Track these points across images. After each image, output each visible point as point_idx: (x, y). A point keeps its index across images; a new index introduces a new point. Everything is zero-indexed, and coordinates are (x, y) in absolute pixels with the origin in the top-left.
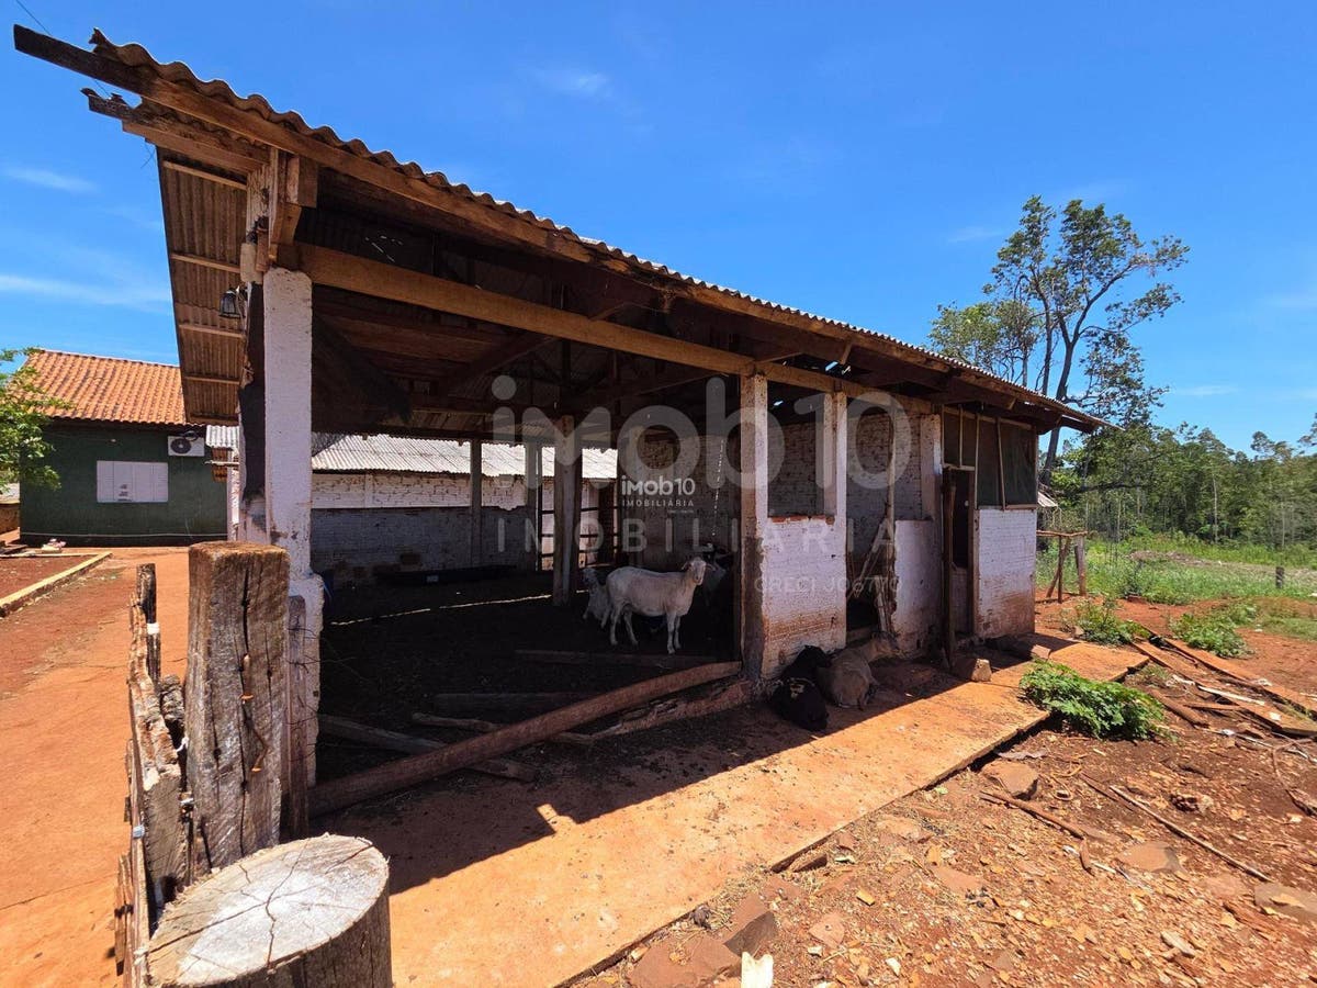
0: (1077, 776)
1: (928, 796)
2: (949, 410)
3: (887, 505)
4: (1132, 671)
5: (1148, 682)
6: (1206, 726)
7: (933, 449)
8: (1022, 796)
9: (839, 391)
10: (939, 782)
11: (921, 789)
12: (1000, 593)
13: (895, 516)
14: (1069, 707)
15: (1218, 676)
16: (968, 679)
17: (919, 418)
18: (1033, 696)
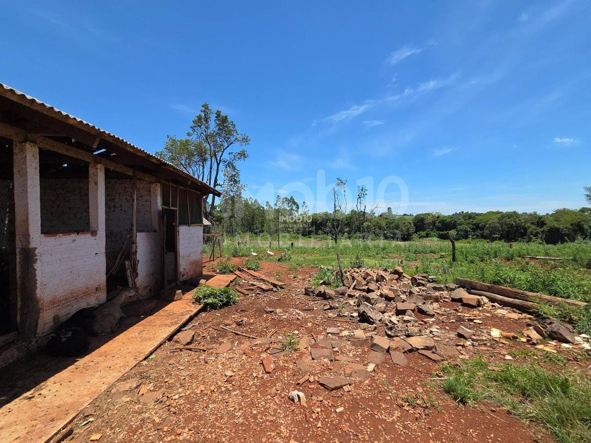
0: (209, 327)
1: (145, 363)
2: (164, 182)
3: (132, 225)
4: (231, 282)
5: (236, 284)
6: (248, 295)
7: (157, 199)
8: (188, 344)
9: (99, 163)
10: (151, 353)
11: (141, 361)
12: (189, 261)
13: (136, 230)
14: (210, 301)
15: (254, 278)
16: (172, 300)
17: (150, 184)
18: (198, 300)
